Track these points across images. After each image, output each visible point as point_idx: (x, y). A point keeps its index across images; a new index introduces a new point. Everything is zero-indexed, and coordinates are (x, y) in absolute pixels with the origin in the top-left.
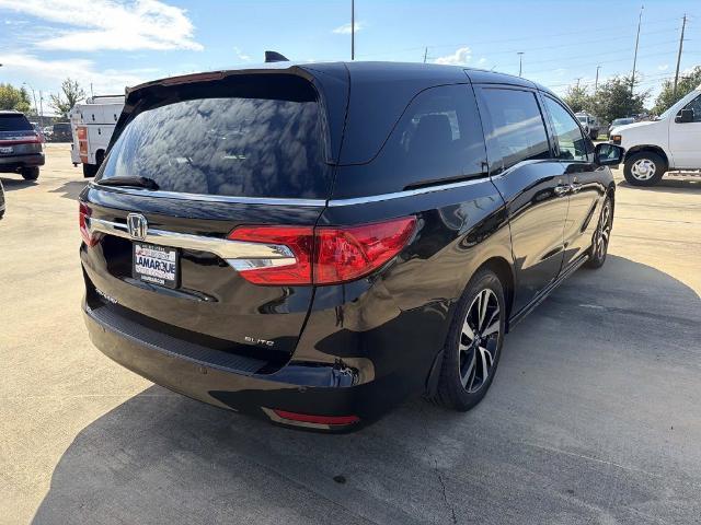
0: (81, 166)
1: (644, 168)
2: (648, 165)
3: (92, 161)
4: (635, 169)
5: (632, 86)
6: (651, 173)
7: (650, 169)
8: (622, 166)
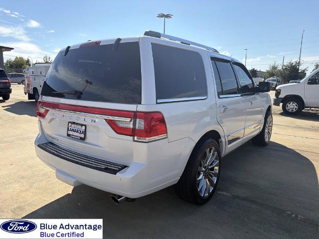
0: (27, 94)
1: (292, 106)
2: (294, 104)
3: (32, 92)
4: (288, 107)
5: (299, 65)
6: (296, 108)
7: (295, 107)
8: (281, 104)
